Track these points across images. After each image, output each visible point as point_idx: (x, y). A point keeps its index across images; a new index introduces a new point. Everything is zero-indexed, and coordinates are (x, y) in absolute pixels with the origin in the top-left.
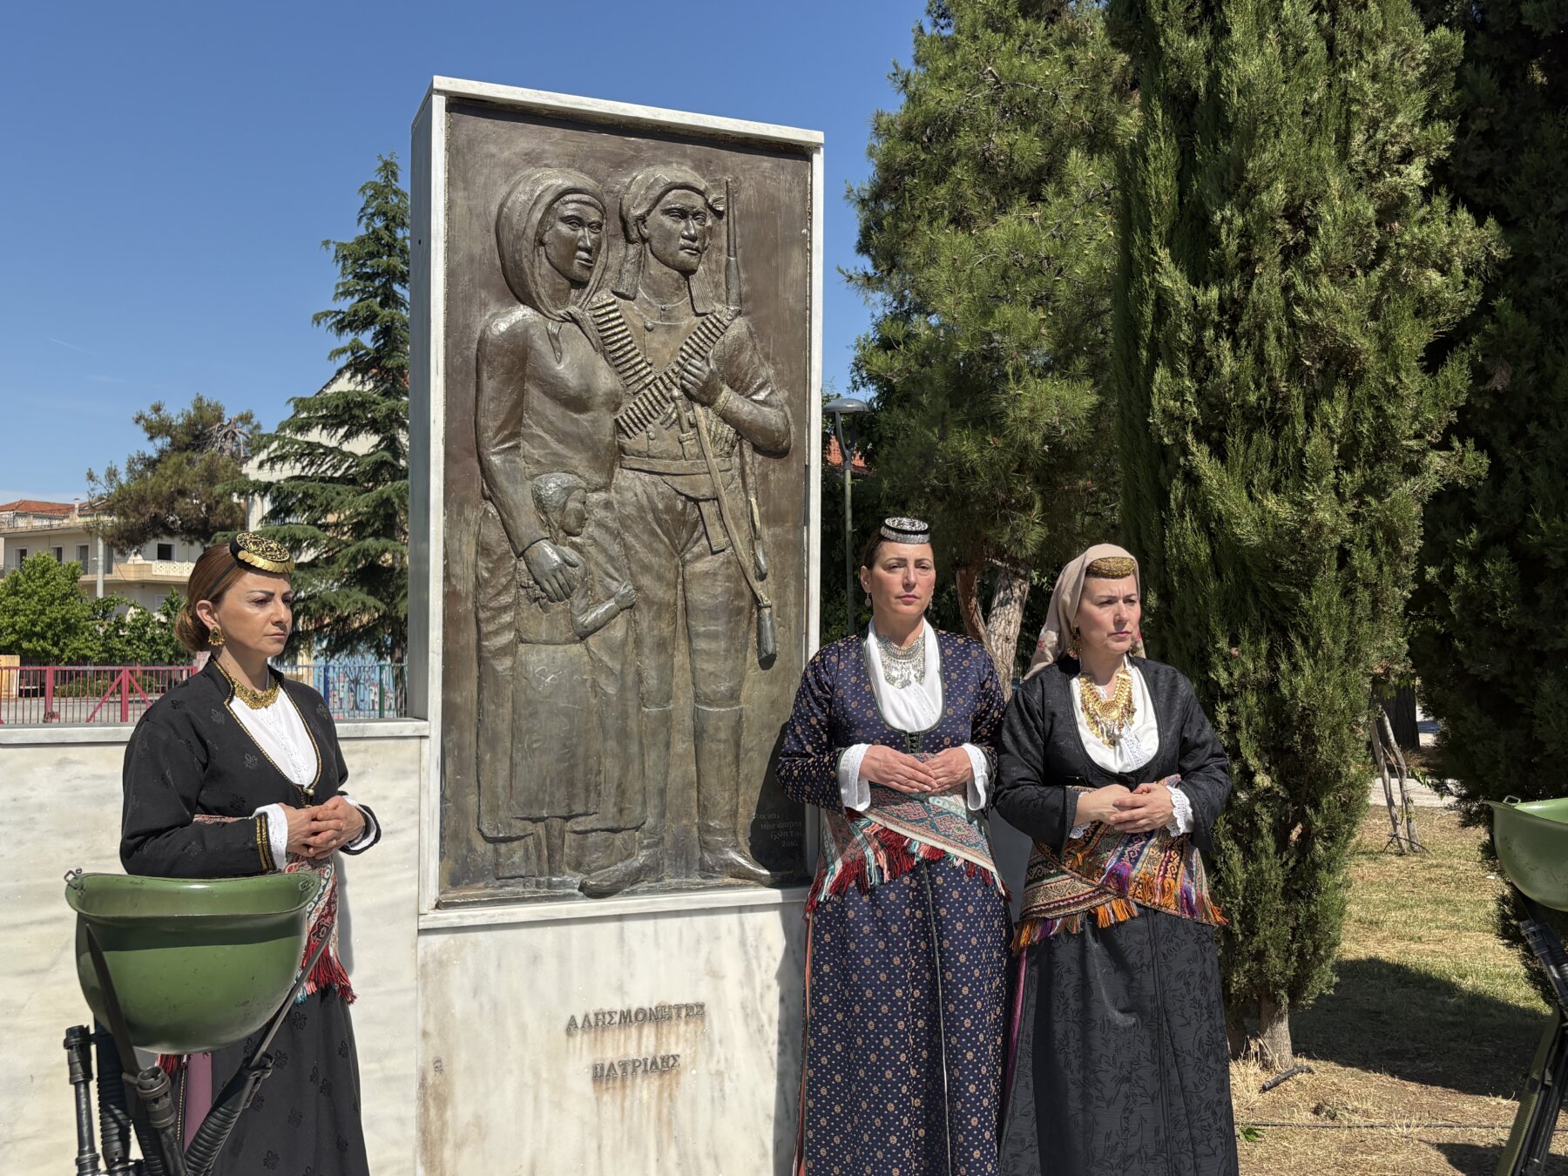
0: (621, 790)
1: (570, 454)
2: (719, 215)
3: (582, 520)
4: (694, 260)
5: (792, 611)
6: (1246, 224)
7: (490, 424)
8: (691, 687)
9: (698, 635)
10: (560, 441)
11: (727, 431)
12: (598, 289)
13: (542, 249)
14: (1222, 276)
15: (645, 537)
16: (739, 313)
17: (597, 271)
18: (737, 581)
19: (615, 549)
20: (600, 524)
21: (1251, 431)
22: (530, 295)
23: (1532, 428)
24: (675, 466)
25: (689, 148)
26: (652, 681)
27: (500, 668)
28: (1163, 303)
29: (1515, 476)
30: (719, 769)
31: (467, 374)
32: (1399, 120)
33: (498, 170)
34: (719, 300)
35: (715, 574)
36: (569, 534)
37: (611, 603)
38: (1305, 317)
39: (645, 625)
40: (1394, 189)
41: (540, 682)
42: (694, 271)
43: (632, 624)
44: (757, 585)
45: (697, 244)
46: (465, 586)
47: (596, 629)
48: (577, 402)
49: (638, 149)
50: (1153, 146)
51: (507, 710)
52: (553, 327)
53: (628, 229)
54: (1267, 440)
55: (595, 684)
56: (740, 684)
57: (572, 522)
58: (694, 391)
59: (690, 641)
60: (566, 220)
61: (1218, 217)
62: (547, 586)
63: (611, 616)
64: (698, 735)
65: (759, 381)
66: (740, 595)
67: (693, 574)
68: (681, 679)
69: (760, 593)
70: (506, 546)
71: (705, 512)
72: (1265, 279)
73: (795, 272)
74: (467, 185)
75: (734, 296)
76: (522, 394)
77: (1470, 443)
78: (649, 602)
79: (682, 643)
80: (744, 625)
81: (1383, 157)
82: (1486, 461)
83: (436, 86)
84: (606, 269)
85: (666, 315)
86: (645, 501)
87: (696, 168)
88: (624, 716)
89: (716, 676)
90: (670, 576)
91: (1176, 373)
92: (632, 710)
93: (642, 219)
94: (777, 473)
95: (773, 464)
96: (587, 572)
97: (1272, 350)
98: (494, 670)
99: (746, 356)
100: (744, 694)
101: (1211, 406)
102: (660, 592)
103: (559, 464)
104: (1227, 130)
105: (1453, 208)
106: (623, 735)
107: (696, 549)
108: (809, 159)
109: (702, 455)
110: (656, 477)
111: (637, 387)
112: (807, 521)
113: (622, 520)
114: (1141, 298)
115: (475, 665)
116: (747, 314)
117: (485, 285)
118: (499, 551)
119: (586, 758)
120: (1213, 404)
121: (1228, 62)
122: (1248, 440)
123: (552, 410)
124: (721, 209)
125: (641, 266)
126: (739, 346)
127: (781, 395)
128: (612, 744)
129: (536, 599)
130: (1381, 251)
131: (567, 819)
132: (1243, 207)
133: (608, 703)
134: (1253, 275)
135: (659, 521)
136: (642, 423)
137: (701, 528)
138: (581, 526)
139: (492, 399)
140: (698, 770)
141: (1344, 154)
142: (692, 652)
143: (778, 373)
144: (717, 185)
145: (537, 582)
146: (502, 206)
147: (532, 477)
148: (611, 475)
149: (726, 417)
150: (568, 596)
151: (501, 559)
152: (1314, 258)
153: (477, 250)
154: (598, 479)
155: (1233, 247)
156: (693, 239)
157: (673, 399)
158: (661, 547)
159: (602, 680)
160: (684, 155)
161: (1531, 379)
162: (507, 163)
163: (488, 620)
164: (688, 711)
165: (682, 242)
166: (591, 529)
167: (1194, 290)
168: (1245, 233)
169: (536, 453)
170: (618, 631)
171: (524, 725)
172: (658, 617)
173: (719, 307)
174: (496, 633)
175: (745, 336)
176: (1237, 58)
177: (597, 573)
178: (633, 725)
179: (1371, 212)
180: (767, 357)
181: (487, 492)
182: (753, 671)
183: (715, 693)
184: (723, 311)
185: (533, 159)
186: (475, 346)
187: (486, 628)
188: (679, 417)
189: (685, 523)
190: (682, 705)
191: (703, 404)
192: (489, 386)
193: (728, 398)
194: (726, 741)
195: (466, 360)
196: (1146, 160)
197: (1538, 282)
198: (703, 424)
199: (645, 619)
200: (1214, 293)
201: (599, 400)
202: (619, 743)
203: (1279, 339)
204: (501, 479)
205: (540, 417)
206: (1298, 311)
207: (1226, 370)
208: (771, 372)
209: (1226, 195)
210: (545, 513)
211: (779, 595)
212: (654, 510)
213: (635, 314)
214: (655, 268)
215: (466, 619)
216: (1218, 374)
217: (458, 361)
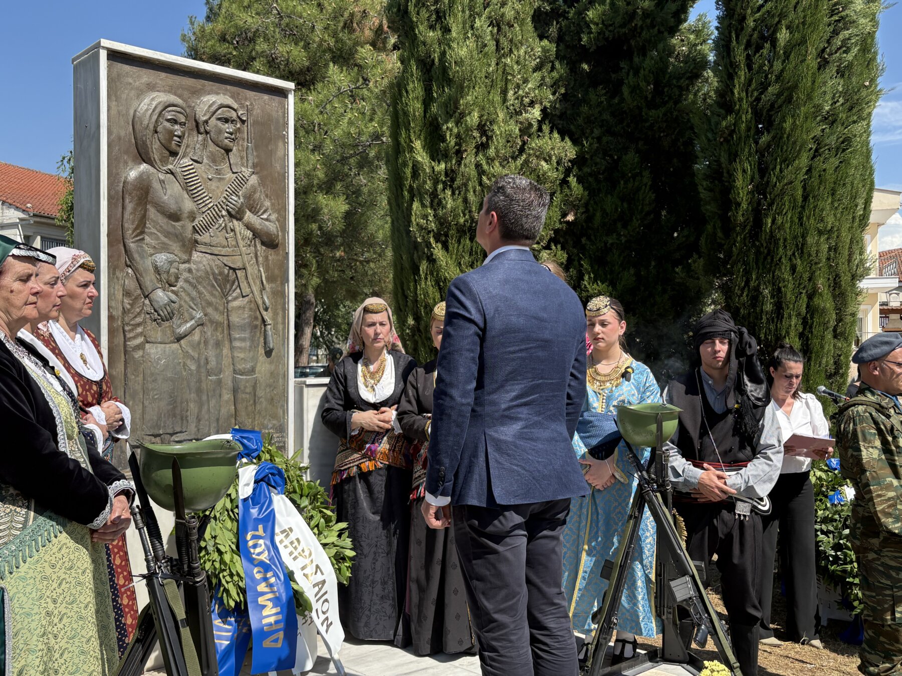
0: (199, 420)
1: (171, 243)
2: (243, 122)
3: (177, 278)
4: (231, 144)
5: (280, 327)
6: (459, 133)
7: (129, 226)
8: (232, 366)
9: (235, 339)
10: (166, 237)
11: (249, 234)
12: (184, 157)
13: (156, 135)
14: (446, 157)
15: (209, 288)
16: (253, 173)
17: (183, 147)
18: (255, 311)
19: (194, 294)
20: (186, 281)
21: (460, 237)
22: (150, 159)
23: (584, 240)
24: (224, 251)
25: (229, 87)
26: (213, 363)
27: (137, 356)
28: (416, 169)
29: (576, 263)
30: (246, 408)
31: (118, 200)
32: (530, 86)
33: (133, 92)
34: (243, 165)
35: (244, 308)
36: (171, 285)
37: (193, 322)
38: (488, 182)
39: (209, 334)
40: (527, 120)
41: (158, 364)
42: (231, 150)
43: (203, 333)
44: (264, 313)
45: (233, 136)
46: (118, 313)
47: (186, 336)
48: (175, 217)
49: (204, 86)
50: (411, 85)
51: (140, 378)
52: (162, 176)
53: (198, 127)
54: (468, 242)
55: (185, 364)
56: (256, 364)
57: (172, 279)
58: (233, 213)
59: (231, 341)
60: (168, 120)
61: (445, 127)
62: (161, 313)
63: (193, 329)
64: (235, 391)
65: (264, 209)
66: (256, 318)
67: (233, 308)
68: (226, 362)
69: (266, 317)
70: (139, 291)
71: (239, 275)
72: (467, 161)
73: (280, 153)
74: (118, 99)
75: (250, 164)
76: (146, 210)
77: (559, 246)
78: (212, 322)
79: (227, 343)
80: (258, 334)
81: (522, 103)
82: (565, 256)
83: (102, 44)
84: (187, 146)
85: (218, 172)
86: (209, 269)
87: (232, 97)
88: (199, 381)
89: (245, 360)
90: (221, 308)
91: (423, 206)
92: (203, 378)
93: (206, 122)
94: (272, 255)
95: (271, 251)
96: (181, 306)
97: (471, 197)
98: (133, 357)
99: (257, 195)
100: (257, 369)
101: (441, 224)
102: (218, 317)
103: (164, 248)
104: (449, 82)
105: (551, 132)
106: (199, 391)
107: (234, 295)
108: (286, 97)
109: (237, 245)
110: (213, 257)
111: (204, 209)
112: (288, 281)
113: (197, 279)
114: (405, 164)
115: (123, 355)
116: (257, 173)
117: (126, 152)
118: (135, 294)
119: (182, 403)
120: (442, 222)
121: (450, 47)
122: (459, 242)
123: (162, 220)
124: (244, 118)
125: (204, 145)
126: (254, 190)
127: (274, 217)
128: (193, 396)
129: (155, 320)
130: (522, 150)
131: (172, 435)
132: (458, 123)
133: (191, 375)
134: (462, 158)
135: (216, 279)
136: (206, 228)
137: (236, 283)
138: (177, 281)
139: (131, 213)
140: (235, 409)
141: (505, 100)
142: (232, 348)
143: (272, 204)
144: (242, 106)
145: (155, 311)
146: (135, 111)
147: (151, 255)
148: (191, 255)
149: (248, 227)
150: (171, 318)
151: (136, 298)
152: (491, 152)
153: (122, 133)
154: (185, 257)
155: (453, 143)
156: (231, 134)
157: (223, 216)
158: (217, 293)
159: (188, 362)
160: (227, 90)
161: (583, 216)
162: (137, 89)
163: (130, 331)
164: (230, 378)
165: (226, 135)
166: (180, 283)
167: (433, 163)
168: (458, 136)
169: (153, 242)
170: (196, 336)
171: (150, 386)
172: (216, 329)
173: (243, 169)
174: (134, 338)
175: (257, 185)
176: (454, 45)
177: (186, 306)
178: (204, 385)
179: (517, 131)
180: (267, 196)
181: (129, 263)
182: (262, 358)
183: (244, 369)
184: (246, 172)
185: (151, 87)
186: (122, 185)
187: (129, 335)
188: (226, 226)
189: (228, 281)
190: (227, 376)
191: (237, 219)
192: (130, 207)
193: (248, 216)
194: (250, 393)
195: (117, 192)
196: (407, 92)
197: (586, 170)
198: (237, 230)
199: (209, 330)
200: (443, 166)
201: (185, 215)
202: (198, 395)
203: (474, 191)
204: (136, 256)
205: (156, 223)
206: (484, 178)
207: (449, 206)
208: (269, 204)
209: (449, 116)
210: (159, 274)
211: (274, 319)
212: (214, 274)
213: (203, 171)
214: (212, 147)
215: (117, 330)
216: (444, 207)
217: (113, 193)
